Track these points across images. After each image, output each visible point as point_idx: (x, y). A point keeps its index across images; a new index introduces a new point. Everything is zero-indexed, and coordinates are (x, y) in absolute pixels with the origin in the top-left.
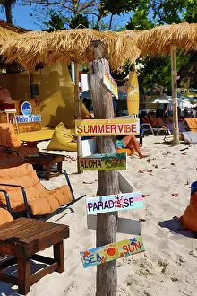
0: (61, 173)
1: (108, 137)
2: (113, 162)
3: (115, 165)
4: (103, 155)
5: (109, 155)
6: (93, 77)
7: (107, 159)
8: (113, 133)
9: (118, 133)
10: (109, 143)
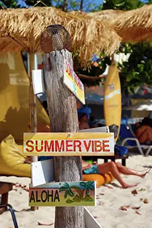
0: (6, 210)
1: (69, 157)
2: (76, 193)
3: (79, 198)
4: (63, 184)
5: (70, 184)
6: (49, 75)
7: (67, 190)
8: (77, 153)
9: (84, 152)
10: (71, 166)
